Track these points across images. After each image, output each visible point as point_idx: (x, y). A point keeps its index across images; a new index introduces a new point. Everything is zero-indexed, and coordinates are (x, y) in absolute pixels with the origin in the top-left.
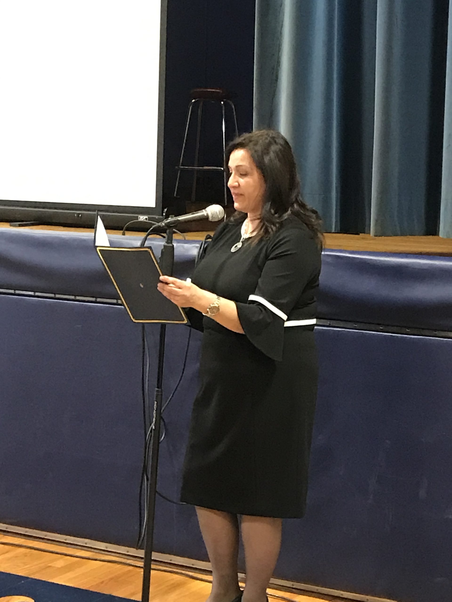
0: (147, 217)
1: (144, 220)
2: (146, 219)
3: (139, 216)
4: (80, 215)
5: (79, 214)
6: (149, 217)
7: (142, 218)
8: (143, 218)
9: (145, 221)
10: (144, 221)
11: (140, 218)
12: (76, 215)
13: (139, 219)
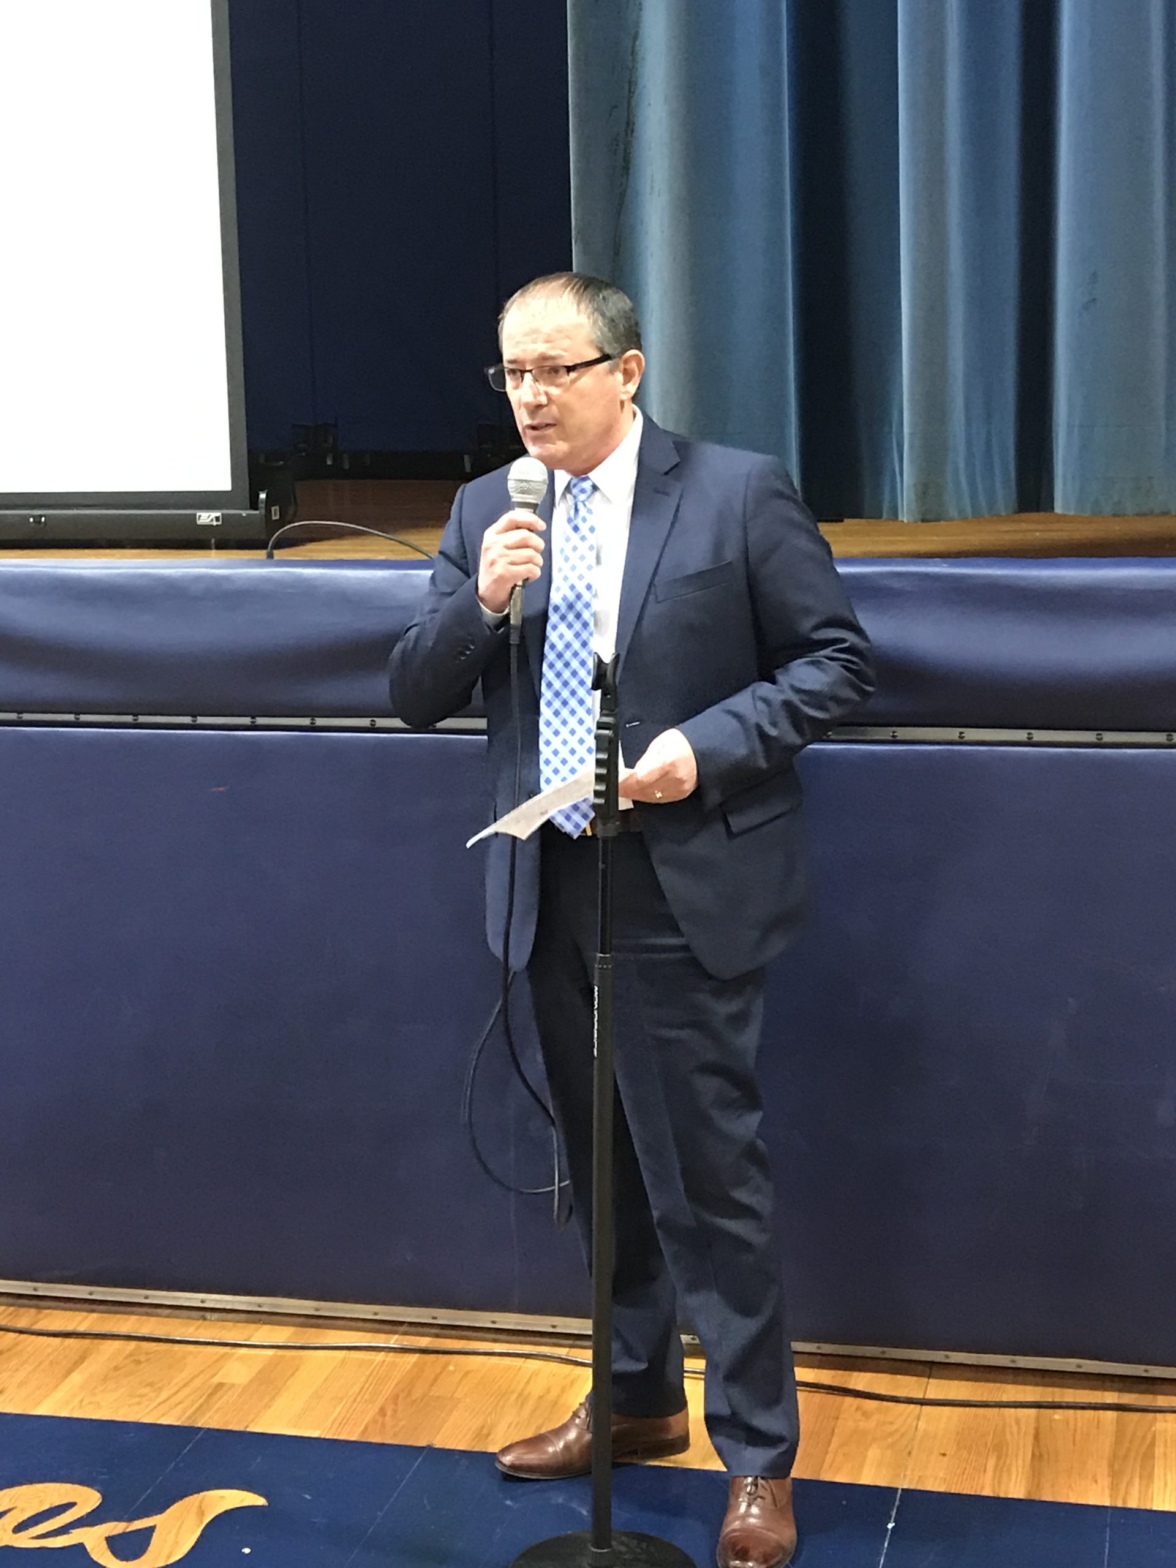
0: (218, 514)
1: (212, 520)
2: (217, 519)
3: (198, 514)
4: (43, 519)
5: (41, 516)
6: (223, 515)
7: (206, 517)
8: (209, 517)
9: (215, 523)
10: (211, 523)
11: (201, 518)
12: (31, 520)
13: (199, 519)
